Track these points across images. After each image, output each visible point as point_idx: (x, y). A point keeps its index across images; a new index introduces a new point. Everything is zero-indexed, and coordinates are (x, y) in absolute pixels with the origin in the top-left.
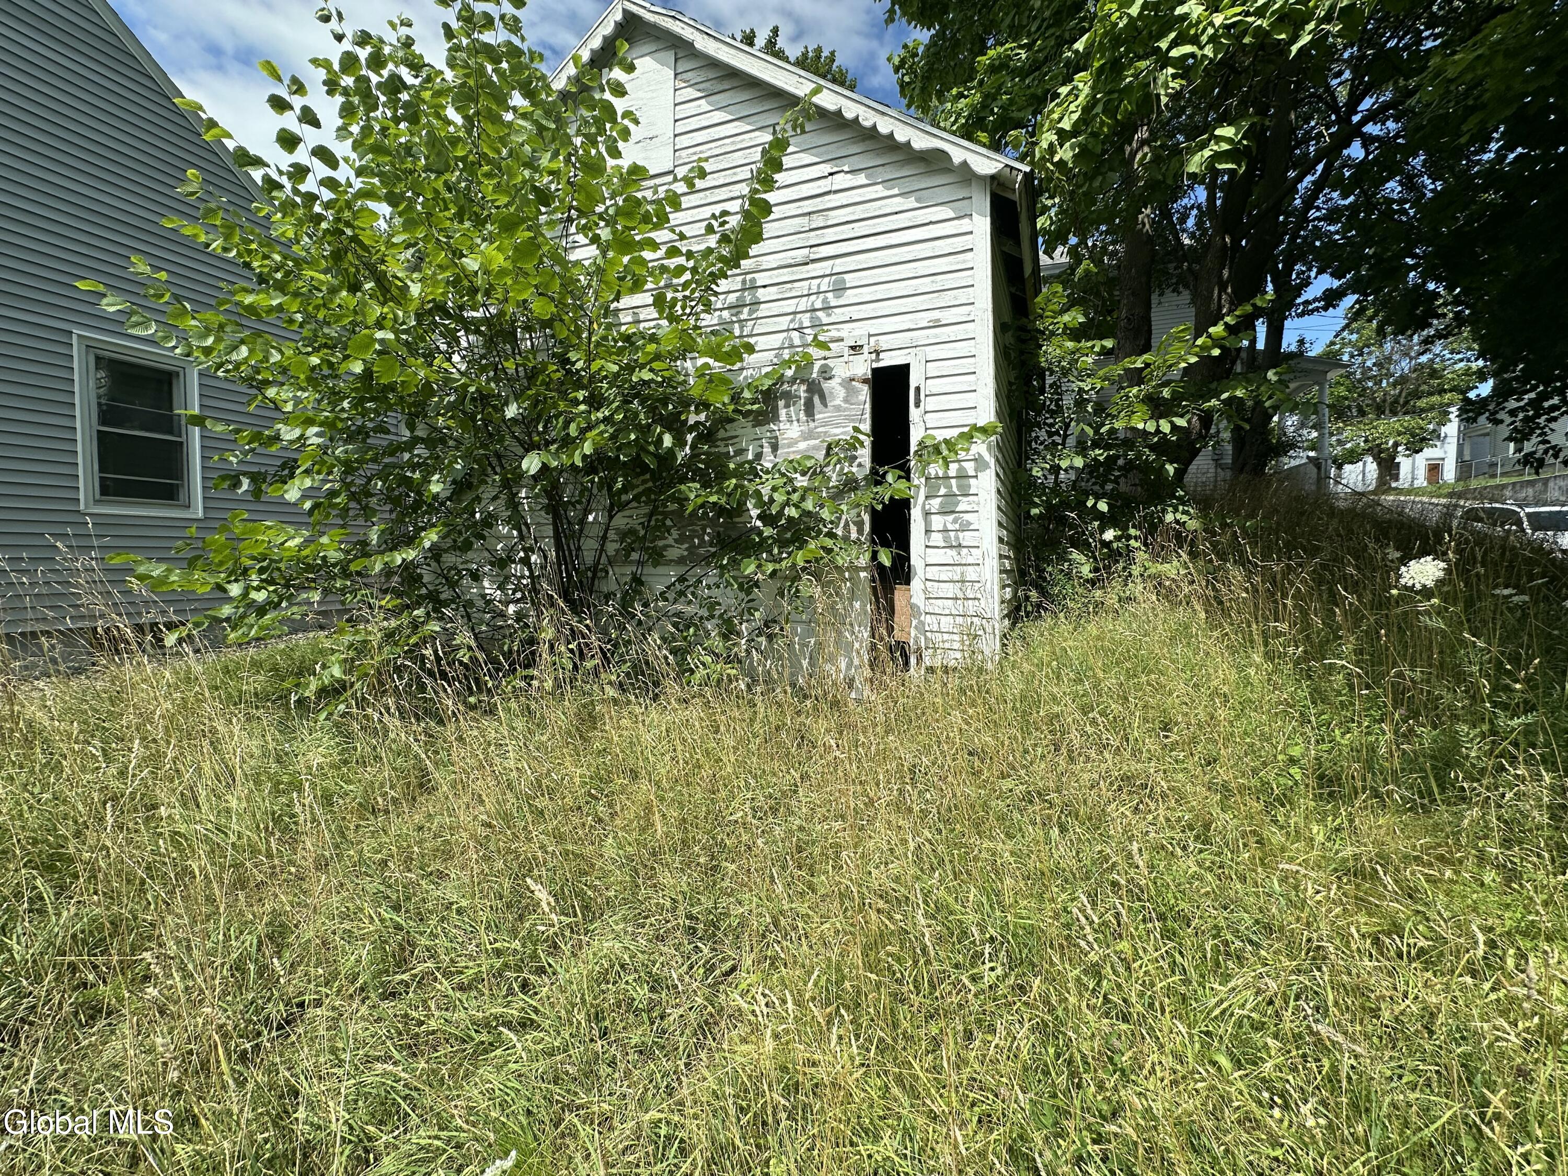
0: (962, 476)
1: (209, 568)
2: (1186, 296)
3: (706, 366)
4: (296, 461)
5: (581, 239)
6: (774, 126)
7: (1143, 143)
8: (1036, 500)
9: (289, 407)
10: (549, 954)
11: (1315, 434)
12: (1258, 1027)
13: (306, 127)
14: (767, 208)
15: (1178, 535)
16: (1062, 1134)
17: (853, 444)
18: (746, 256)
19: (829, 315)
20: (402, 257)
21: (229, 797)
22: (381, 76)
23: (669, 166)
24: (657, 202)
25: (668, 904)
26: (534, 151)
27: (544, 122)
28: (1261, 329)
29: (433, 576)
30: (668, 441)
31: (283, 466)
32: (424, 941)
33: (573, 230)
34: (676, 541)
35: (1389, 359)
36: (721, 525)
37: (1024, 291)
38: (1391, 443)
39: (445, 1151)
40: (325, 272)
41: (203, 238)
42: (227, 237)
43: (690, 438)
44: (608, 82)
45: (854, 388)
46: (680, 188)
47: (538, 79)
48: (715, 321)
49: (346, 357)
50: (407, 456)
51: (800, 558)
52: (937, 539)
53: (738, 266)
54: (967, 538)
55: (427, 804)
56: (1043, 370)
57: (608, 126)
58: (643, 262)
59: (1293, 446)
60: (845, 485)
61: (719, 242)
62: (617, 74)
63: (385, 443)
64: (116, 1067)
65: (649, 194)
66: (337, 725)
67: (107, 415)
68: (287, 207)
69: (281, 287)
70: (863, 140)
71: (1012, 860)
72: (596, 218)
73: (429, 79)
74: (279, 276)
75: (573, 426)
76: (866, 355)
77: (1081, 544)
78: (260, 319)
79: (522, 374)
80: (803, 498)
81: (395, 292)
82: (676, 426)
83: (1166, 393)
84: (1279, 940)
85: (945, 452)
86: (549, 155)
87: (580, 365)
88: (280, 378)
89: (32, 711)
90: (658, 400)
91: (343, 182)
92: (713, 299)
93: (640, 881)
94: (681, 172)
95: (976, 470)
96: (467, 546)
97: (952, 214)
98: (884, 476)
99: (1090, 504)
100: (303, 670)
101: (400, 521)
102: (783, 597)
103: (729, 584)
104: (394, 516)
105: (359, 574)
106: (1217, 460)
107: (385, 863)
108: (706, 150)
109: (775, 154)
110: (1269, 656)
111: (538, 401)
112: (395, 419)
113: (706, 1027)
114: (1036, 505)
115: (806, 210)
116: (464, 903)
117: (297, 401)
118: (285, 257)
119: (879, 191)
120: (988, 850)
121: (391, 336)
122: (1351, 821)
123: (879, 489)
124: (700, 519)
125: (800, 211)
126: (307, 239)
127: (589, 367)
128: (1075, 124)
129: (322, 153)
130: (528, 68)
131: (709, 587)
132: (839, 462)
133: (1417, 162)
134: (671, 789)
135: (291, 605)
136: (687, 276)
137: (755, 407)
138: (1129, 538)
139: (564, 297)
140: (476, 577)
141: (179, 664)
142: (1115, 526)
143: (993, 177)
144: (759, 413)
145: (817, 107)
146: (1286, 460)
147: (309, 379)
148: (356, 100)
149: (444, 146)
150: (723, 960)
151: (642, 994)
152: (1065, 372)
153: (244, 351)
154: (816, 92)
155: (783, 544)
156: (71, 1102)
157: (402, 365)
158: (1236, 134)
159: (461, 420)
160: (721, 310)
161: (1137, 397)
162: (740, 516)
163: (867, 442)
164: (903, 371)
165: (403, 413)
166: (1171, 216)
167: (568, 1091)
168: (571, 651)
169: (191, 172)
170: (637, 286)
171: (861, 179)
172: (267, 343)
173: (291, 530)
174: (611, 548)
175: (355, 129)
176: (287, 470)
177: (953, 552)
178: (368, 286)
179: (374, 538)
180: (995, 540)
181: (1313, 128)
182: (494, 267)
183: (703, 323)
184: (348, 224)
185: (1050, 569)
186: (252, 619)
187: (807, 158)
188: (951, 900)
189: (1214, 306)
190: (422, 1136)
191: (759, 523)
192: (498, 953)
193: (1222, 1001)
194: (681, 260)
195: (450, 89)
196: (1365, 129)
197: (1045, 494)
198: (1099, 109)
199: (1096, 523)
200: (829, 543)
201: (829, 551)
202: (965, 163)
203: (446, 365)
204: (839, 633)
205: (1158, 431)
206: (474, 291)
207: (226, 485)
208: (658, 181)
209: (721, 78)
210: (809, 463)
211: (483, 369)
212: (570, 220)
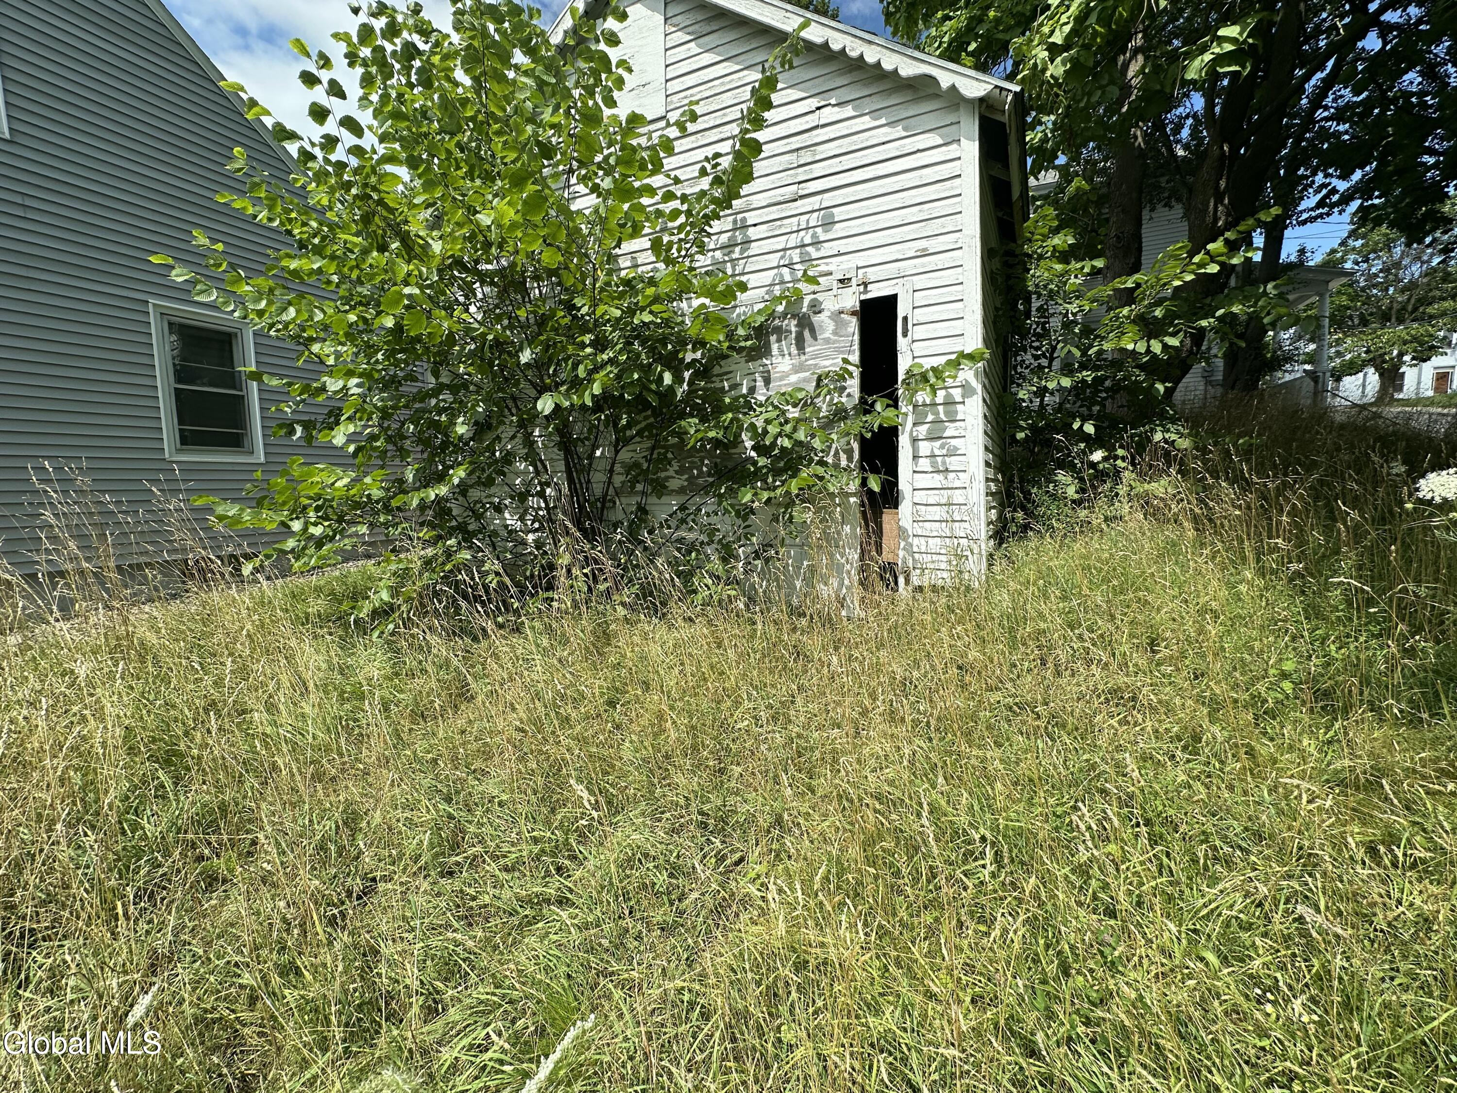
0: (949, 403)
1: (275, 507)
2: (1178, 210)
3: (703, 306)
4: (340, 409)
5: (581, 189)
6: (762, 63)
7: (1136, 51)
8: (1022, 423)
9: (331, 361)
10: (579, 842)
11: (1312, 347)
12: (1248, 927)
13: (333, 98)
14: (756, 147)
15: (1167, 454)
16: (1051, 1016)
17: (842, 376)
18: (738, 196)
19: (818, 250)
20: (421, 217)
21: (303, 704)
22: (395, 44)
23: (661, 112)
24: (652, 148)
25: (682, 802)
26: (536, 107)
27: (545, 78)
28: (1259, 240)
29: (461, 510)
30: (668, 378)
31: (330, 414)
32: (472, 829)
33: (573, 180)
34: (677, 472)
35: (1397, 265)
36: (718, 457)
37: (1011, 215)
38: (1395, 352)
39: (500, 1005)
40: (357, 234)
41: (250, 211)
42: (271, 208)
43: (687, 375)
44: (602, 32)
45: (842, 320)
46: (673, 132)
47: (538, 36)
48: (709, 262)
49: (379, 313)
50: (433, 402)
51: (794, 487)
52: (924, 464)
53: (730, 207)
54: (953, 463)
55: (467, 712)
56: (1030, 293)
57: (604, 76)
58: (642, 208)
59: (1289, 358)
60: (835, 415)
61: (712, 184)
62: (611, 23)
63: (415, 390)
64: (232, 925)
65: (643, 141)
66: (388, 642)
67: (181, 374)
68: (321, 176)
69: (318, 251)
70: (850, 72)
71: (1001, 767)
72: (594, 168)
73: (437, 44)
74: (316, 241)
75: (581, 368)
76: (854, 288)
77: (1066, 465)
78: (302, 282)
79: (532, 321)
80: (795, 429)
81: (418, 250)
82: (674, 364)
83: (1158, 313)
84: (1269, 846)
85: (933, 380)
86: (550, 109)
87: (585, 310)
88: (322, 335)
89: (143, 632)
90: (658, 341)
91: (369, 149)
92: (706, 240)
93: (656, 781)
94: (673, 117)
95: (963, 396)
96: (489, 482)
97: (940, 141)
98: (872, 405)
99: (1076, 426)
100: (357, 595)
101: (431, 461)
102: (778, 521)
103: (726, 511)
104: (425, 455)
105: (399, 509)
106: (1207, 377)
107: (435, 761)
108: (697, 93)
109: (764, 92)
110: (1261, 572)
111: (548, 346)
112: (423, 368)
113: (719, 910)
114: (1023, 429)
115: (794, 147)
116: (504, 797)
117: (338, 355)
118: (321, 224)
119: (866, 122)
120: (977, 757)
121: (417, 291)
122: (1346, 734)
123: (868, 417)
124: (698, 451)
125: (788, 148)
126: (339, 206)
127: (594, 312)
128: (1068, 38)
129: (349, 123)
130: (528, 25)
131: (708, 515)
132: (829, 393)
133: (1441, 50)
134: (681, 699)
135: (343, 537)
136: (682, 219)
137: (749, 343)
138: (1116, 458)
139: (569, 247)
140: (499, 509)
141: (255, 590)
142: (1101, 447)
143: (982, 100)
144: (752, 348)
145: (804, 40)
146: (1279, 374)
147: (347, 335)
148: (374, 70)
149: (455, 107)
150: (732, 852)
151: (662, 879)
152: (1051, 295)
153: (292, 311)
154: (804, 26)
155: (777, 472)
156: (201, 952)
157: (428, 318)
158: (1241, 34)
159: (480, 366)
160: (714, 250)
161: (1128, 317)
162: (735, 447)
163: (856, 372)
164: (891, 301)
165: (429, 361)
166: (1164, 127)
167: (602, 960)
168: (586, 575)
169: (237, 150)
170: (636, 232)
171: (849, 111)
172: (310, 303)
173: (339, 471)
174: (618, 480)
175: (374, 98)
176: (333, 419)
177: (939, 477)
178: (394, 246)
179: (410, 477)
180: (982, 464)
181: (1324, 20)
182: (506, 222)
183: (698, 264)
184: (375, 189)
185: (1035, 490)
186: (311, 551)
187: (795, 94)
188: (943, 803)
189: (1209, 219)
190: (482, 992)
191: (753, 454)
192: (535, 840)
193: (1210, 902)
194: (675, 204)
195: (457, 53)
196: (1382, 18)
197: (1031, 418)
198: (1093, 19)
199: (1082, 445)
200: (820, 470)
201: (821, 478)
202: (953, 88)
203: (464, 316)
204: (831, 556)
205: (1148, 351)
206: (487, 245)
207: (282, 432)
208: (652, 127)
209: (709, 20)
210: (801, 395)
211: (499, 319)
212: (571, 171)
